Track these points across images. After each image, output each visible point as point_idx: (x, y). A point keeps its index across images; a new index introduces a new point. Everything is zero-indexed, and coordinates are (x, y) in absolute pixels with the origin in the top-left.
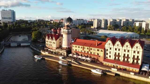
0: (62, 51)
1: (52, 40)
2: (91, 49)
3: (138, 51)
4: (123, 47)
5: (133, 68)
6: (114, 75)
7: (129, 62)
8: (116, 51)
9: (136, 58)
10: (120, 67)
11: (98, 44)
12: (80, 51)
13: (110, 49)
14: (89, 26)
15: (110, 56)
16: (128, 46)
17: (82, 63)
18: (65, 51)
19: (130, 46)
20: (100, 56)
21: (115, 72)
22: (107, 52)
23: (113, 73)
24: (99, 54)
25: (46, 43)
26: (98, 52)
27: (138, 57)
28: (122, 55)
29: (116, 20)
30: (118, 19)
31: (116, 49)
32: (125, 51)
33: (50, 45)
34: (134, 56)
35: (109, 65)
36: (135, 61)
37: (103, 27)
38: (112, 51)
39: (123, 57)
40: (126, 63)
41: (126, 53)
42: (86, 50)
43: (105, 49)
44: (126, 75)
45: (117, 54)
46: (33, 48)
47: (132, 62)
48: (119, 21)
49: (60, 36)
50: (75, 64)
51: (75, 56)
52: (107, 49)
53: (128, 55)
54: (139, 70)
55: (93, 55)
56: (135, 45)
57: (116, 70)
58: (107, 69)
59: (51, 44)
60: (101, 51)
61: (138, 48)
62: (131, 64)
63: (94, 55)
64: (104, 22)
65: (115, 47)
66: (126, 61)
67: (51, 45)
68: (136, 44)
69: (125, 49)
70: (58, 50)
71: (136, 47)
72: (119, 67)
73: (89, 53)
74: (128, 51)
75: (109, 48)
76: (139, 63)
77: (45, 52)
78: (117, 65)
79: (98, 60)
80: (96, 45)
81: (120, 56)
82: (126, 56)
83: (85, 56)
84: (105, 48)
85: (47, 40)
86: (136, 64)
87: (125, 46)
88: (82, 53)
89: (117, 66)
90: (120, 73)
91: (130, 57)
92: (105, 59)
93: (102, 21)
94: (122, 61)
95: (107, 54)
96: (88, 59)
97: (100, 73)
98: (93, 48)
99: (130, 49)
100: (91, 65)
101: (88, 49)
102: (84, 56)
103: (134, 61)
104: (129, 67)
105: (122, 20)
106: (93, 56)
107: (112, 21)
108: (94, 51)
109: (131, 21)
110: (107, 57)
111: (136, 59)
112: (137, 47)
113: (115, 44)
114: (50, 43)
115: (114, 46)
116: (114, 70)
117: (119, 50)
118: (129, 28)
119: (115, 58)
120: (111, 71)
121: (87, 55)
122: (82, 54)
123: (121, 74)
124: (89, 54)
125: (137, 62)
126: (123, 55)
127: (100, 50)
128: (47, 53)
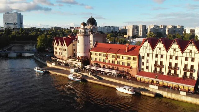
0: (75, 61)
1: (62, 46)
2: (119, 57)
3: (193, 57)
4: (167, 52)
5: (184, 85)
6: (153, 96)
7: (178, 75)
8: (156, 58)
9: (189, 69)
10: (163, 83)
11: (129, 49)
12: (102, 61)
13: (148, 55)
14: (121, 34)
15: (147, 68)
16: (177, 50)
17: (104, 78)
18: (79, 61)
19: (179, 50)
20: (131, 68)
21: (154, 91)
22: (143, 61)
23: (152, 93)
24: (130, 65)
25: (55, 50)
26: (129, 61)
27: (192, 67)
28: (166, 64)
29: (158, 27)
30: (162, 25)
31: (157, 56)
32: (171, 57)
33: (59, 54)
34: (186, 66)
35: (146, 80)
36: (188, 74)
37: (141, 36)
38: (150, 58)
39: (169, 67)
40: (173, 77)
41: (174, 61)
42: (111, 59)
43: (139, 56)
44: (173, 96)
45: (159, 63)
46: (37, 58)
47: (183, 76)
48: (162, 27)
49: (74, 39)
50: (92, 80)
51: (94, 68)
52: (143, 55)
53: (176, 64)
54: (194, 88)
55: (121, 66)
56: (187, 48)
57: (157, 87)
58: (142, 87)
59: (61, 51)
60: (134, 60)
61: (193, 51)
62: (180, 79)
63: (123, 66)
64: (142, 29)
65: (155, 52)
66: (172, 74)
67: (61, 53)
68: (189, 46)
69: (172, 55)
70: (69, 59)
71: (189, 51)
72: (161, 83)
73: (116, 63)
74: (177, 58)
75: (146, 55)
76: (194, 77)
77: (51, 64)
78: (158, 80)
79: (129, 74)
80: (127, 51)
81: (163, 67)
82: (173, 65)
83: (109, 68)
84: (140, 54)
85: (55, 46)
86: (189, 78)
87: (171, 49)
88: (105, 63)
89: (159, 82)
90: (163, 92)
91: (179, 68)
92: (140, 71)
93: (140, 27)
94: (166, 74)
95: (143, 64)
96: (114, 72)
97: (131, 93)
98: (121, 56)
99: (180, 54)
100: (117, 81)
101: (113, 56)
102: (107, 68)
103: (185, 74)
104: (177, 83)
105: (167, 26)
106: (122, 68)
107: (154, 28)
108: (124, 60)
109: (179, 29)
110: (143, 69)
111: (189, 71)
112: (191, 51)
113: (156, 48)
114: (59, 51)
115: (153, 51)
116: (154, 88)
117: (162, 56)
118: (177, 36)
119: (156, 69)
120: (149, 89)
121: (112, 66)
122: (106, 65)
123: (165, 94)
124: (115, 65)
125: (191, 74)
126: (168, 65)
127: (132, 57)
128: (53, 65)
